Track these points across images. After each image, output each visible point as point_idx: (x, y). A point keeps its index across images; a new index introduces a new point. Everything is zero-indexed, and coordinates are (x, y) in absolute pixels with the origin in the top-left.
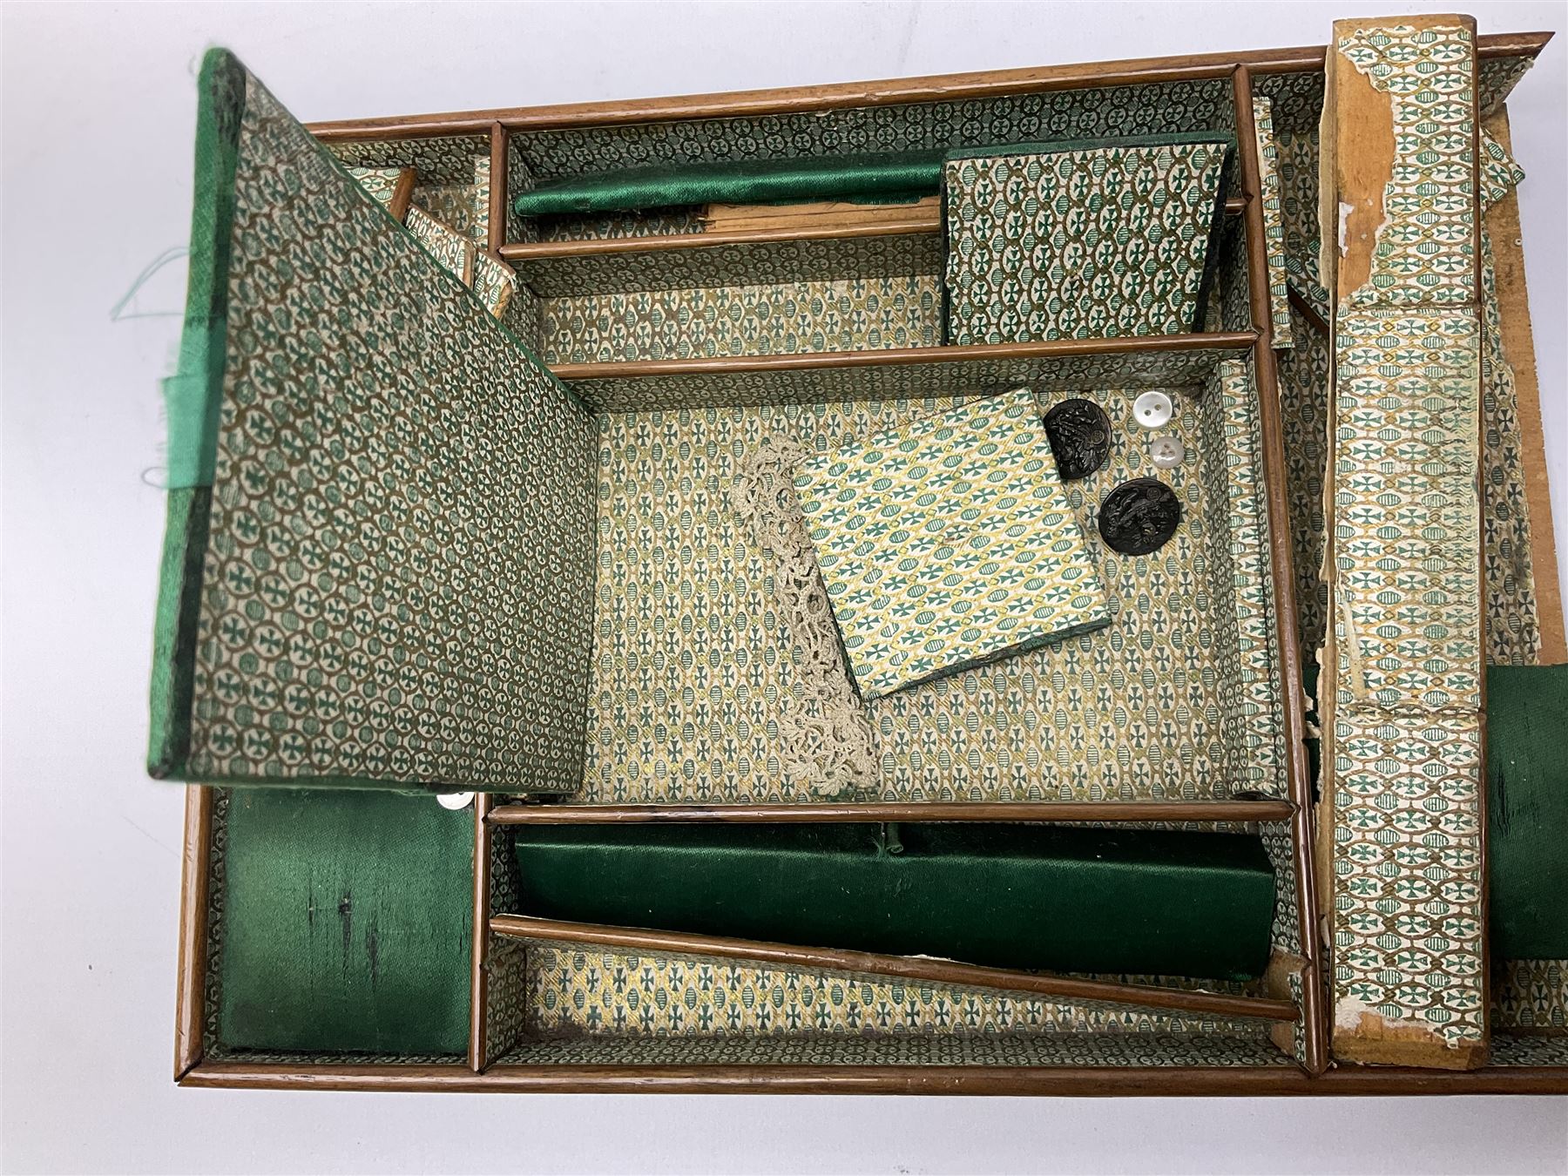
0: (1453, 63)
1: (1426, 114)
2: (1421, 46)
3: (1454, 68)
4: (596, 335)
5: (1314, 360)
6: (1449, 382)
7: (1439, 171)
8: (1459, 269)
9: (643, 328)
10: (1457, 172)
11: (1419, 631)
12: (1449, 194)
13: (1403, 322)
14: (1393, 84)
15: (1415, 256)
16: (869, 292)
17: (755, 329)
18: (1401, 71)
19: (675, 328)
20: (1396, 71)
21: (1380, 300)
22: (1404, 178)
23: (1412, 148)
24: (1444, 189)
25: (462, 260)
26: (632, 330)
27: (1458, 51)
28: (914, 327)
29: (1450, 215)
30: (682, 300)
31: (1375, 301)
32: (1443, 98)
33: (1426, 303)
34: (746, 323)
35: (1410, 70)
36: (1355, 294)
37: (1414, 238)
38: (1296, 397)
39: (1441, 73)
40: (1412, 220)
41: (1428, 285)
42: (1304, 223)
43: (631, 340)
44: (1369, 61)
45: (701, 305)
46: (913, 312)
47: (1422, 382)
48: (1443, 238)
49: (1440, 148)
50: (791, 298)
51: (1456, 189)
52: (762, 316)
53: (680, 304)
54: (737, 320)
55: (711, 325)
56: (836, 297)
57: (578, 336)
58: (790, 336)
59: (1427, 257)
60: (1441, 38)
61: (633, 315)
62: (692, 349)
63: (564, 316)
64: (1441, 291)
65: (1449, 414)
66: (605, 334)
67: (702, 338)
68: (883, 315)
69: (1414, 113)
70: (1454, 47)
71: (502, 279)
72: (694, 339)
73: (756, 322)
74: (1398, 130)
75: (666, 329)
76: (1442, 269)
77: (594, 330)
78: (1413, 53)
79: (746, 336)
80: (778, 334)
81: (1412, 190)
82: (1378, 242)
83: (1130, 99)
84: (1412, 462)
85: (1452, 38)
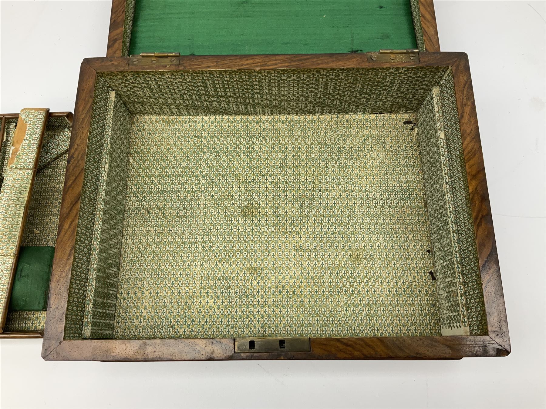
1: (33, 129)
2: (35, 115)
3: (40, 120)
6: (24, 185)
7: (32, 141)
10: (36, 141)
11: (6, 237)
12: (33, 146)
13: (18, 172)
14: (28, 122)
15: (24, 158)
20: (30, 119)
21: (15, 167)
22: (26, 142)
23: (29, 136)
24: (33, 145)
27: (42, 116)
29: (33, 150)
32: (37, 126)
33: (24, 168)
36: (11, 166)
37: (25, 155)
39: (38, 121)
40: (25, 151)
41: (25, 164)
44: (24, 117)
47: (19, 185)
48: (30, 155)
49: (34, 136)
51: (35, 145)
59: (26, 159)
60: (39, 113)
64: (27, 166)
65: (22, 192)
69: (31, 128)
74: (27, 132)
76: (28, 161)
78: (33, 116)
81: (26, 144)
82: (17, 155)
84: (13, 201)
85: (42, 113)
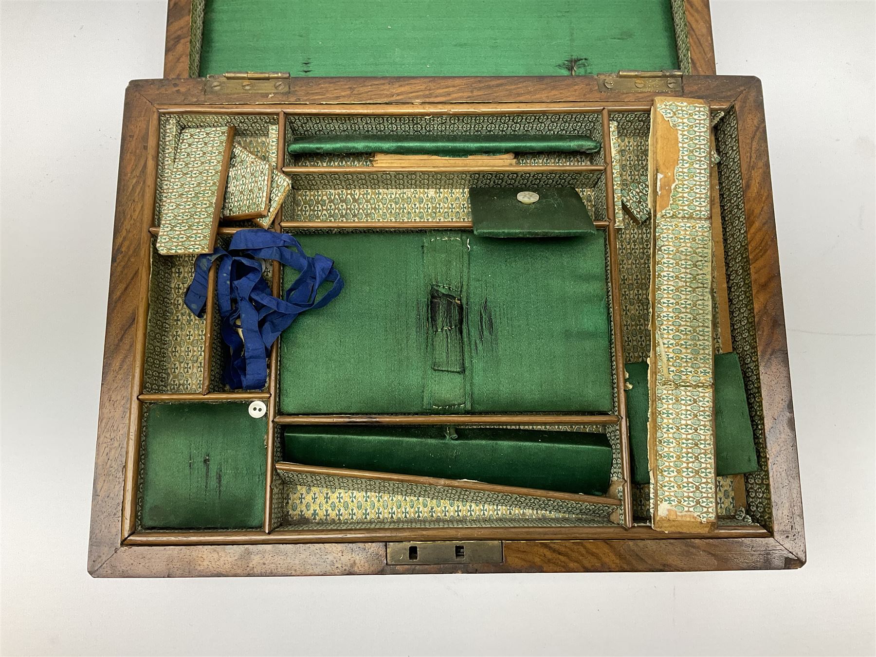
0: (702, 120)
1: (691, 139)
2: (690, 112)
3: (702, 122)
4: (320, 208)
6: (700, 250)
7: (697, 164)
8: (704, 204)
9: (342, 206)
10: (703, 164)
11: (689, 351)
12: (700, 173)
13: (682, 224)
14: (679, 126)
15: (687, 198)
16: (444, 195)
17: (393, 209)
18: (681, 121)
19: (357, 206)
20: (680, 120)
21: (673, 215)
22: (683, 165)
23: (686, 153)
24: (698, 171)
25: (267, 173)
26: (337, 206)
27: (704, 115)
28: (464, 211)
29: (701, 182)
30: (360, 194)
31: (671, 215)
32: (698, 134)
33: (691, 217)
34: (389, 206)
35: (685, 121)
36: (663, 211)
37: (687, 190)
38: (624, 249)
39: (697, 123)
40: (686, 182)
41: (692, 210)
42: (629, 175)
43: (337, 211)
44: (669, 115)
45: (369, 197)
46: (463, 205)
47: (690, 249)
48: (698, 191)
49: (697, 154)
50: (409, 196)
51: (703, 171)
52: (396, 203)
53: (359, 196)
54: (385, 204)
55: (373, 206)
56: (429, 196)
57: (312, 208)
58: (409, 213)
59: (691, 198)
60: (697, 109)
61: (337, 200)
62: (364, 216)
63: (306, 199)
64: (697, 212)
65: (699, 263)
66: (324, 208)
67: (369, 212)
68: (450, 206)
69: (687, 138)
70: (702, 113)
71: (286, 182)
72: (365, 212)
73: (393, 206)
74: (680, 145)
75: (353, 207)
76: (697, 204)
77: (319, 205)
78: (687, 114)
79: (389, 212)
80: (403, 211)
81: (685, 170)
82: (672, 191)
83: (559, 119)
84: (686, 282)
85: (702, 109)
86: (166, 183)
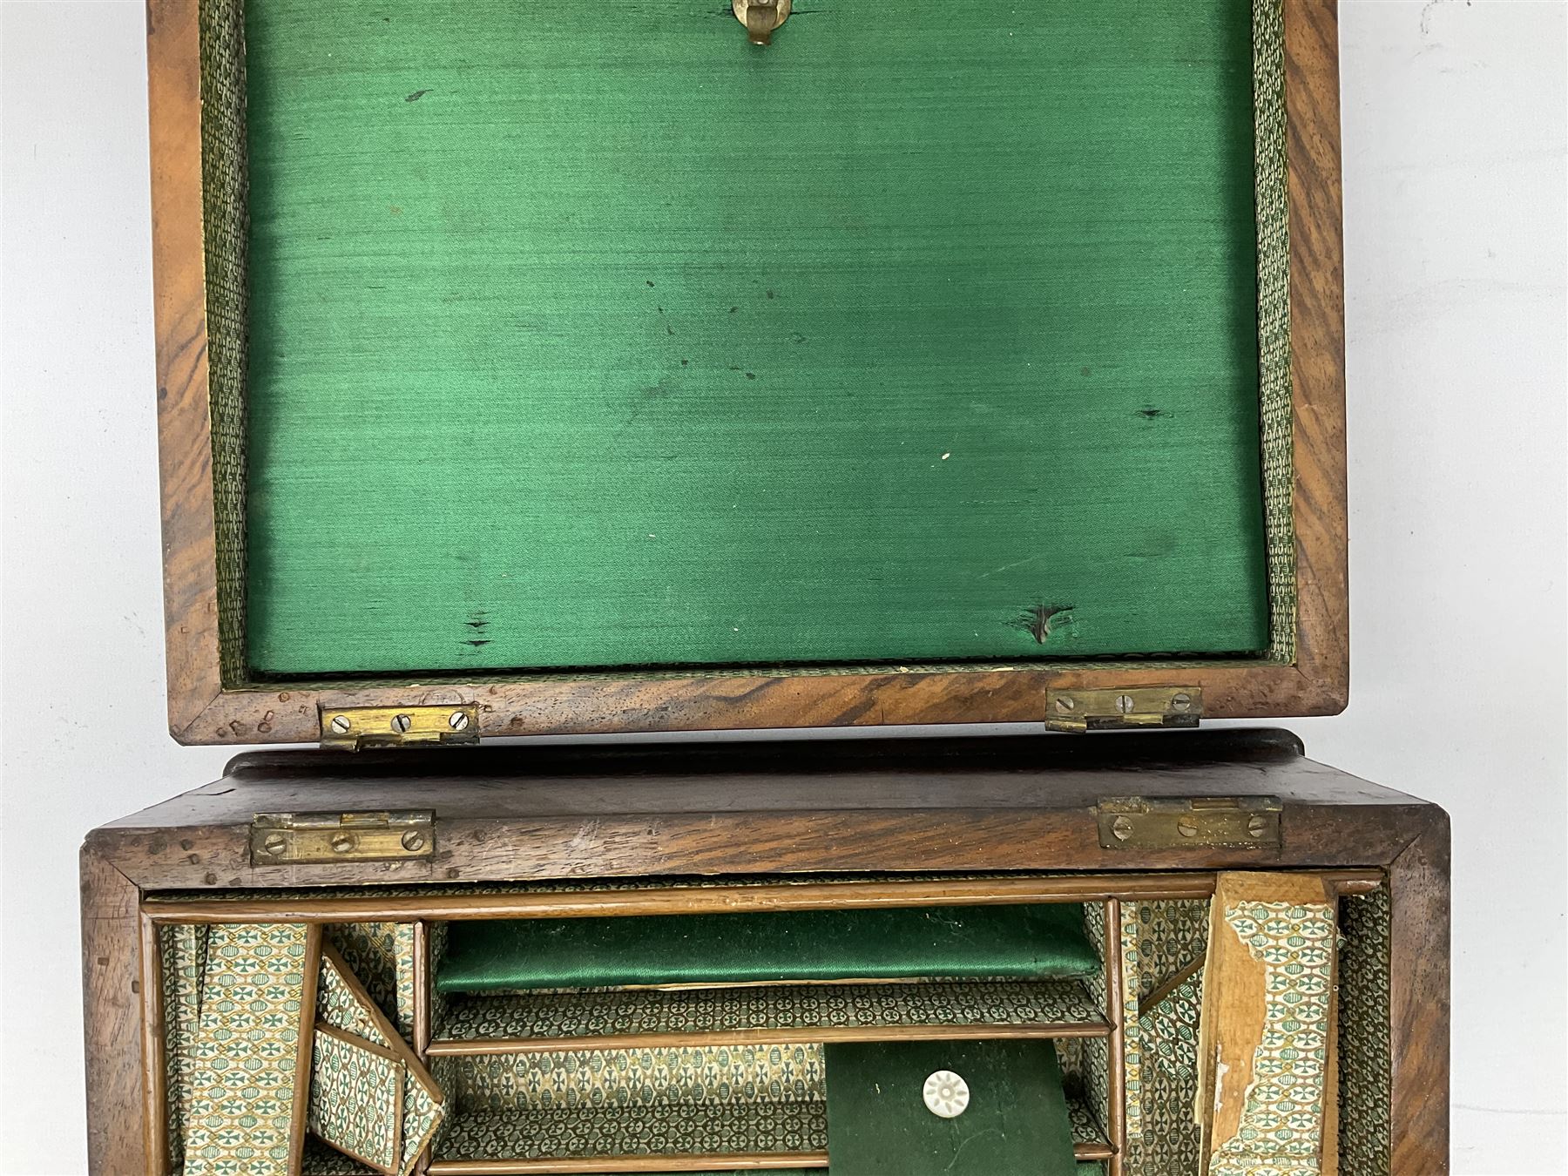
0: (1318, 940)
1: (1293, 984)
2: (1293, 921)
3: (1318, 944)
5: (1157, 1090)
7: (1300, 1039)
8: (1309, 1126)
10: (1314, 1039)
12: (1306, 1059)
13: (1261, 1172)
14: (1269, 954)
15: (1275, 1113)
18: (1274, 943)
20: (1272, 942)
21: (1245, 1150)
22: (1271, 1043)
23: (1280, 1016)
24: (1302, 1055)
27: (1322, 929)
29: (1305, 1078)
31: (1241, 1150)
32: (1307, 971)
33: (1280, 1154)
35: (1283, 943)
36: (1226, 1146)
37: (1276, 1097)
39: (1308, 948)
40: (1275, 1080)
41: (1284, 1139)
44: (1249, 932)
48: (1298, 1098)
49: (1302, 1017)
51: (1311, 1055)
59: (1284, 1114)
60: (1310, 915)
64: (1293, 1144)
69: (1283, 983)
70: (1319, 924)
74: (1269, 998)
76: (1294, 1125)
78: (1287, 928)
81: (1276, 1054)
82: (1246, 1101)
85: (1320, 915)
86: (186, 1060)
